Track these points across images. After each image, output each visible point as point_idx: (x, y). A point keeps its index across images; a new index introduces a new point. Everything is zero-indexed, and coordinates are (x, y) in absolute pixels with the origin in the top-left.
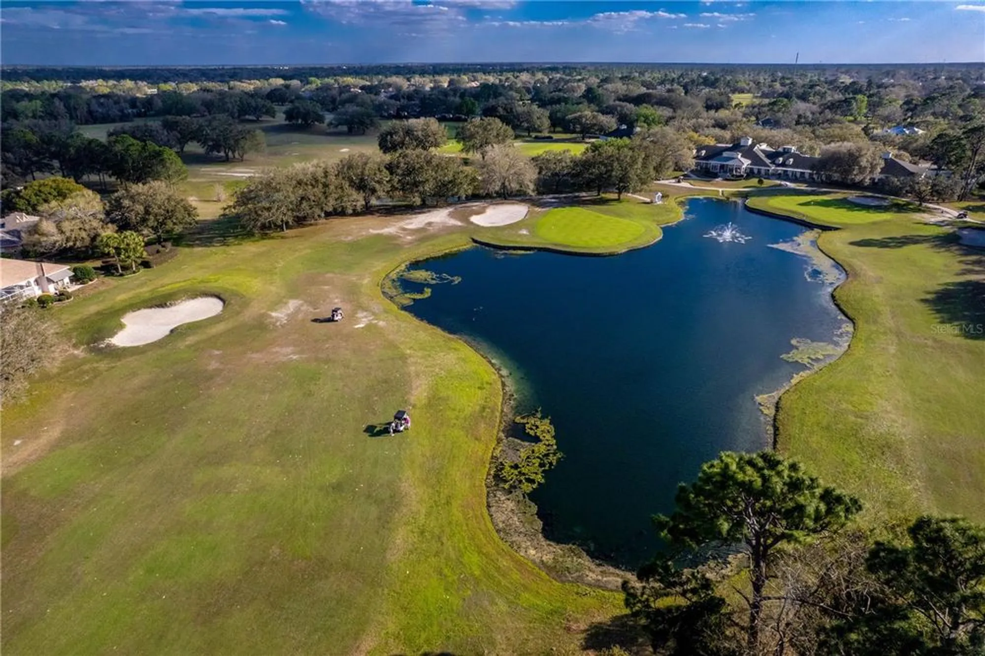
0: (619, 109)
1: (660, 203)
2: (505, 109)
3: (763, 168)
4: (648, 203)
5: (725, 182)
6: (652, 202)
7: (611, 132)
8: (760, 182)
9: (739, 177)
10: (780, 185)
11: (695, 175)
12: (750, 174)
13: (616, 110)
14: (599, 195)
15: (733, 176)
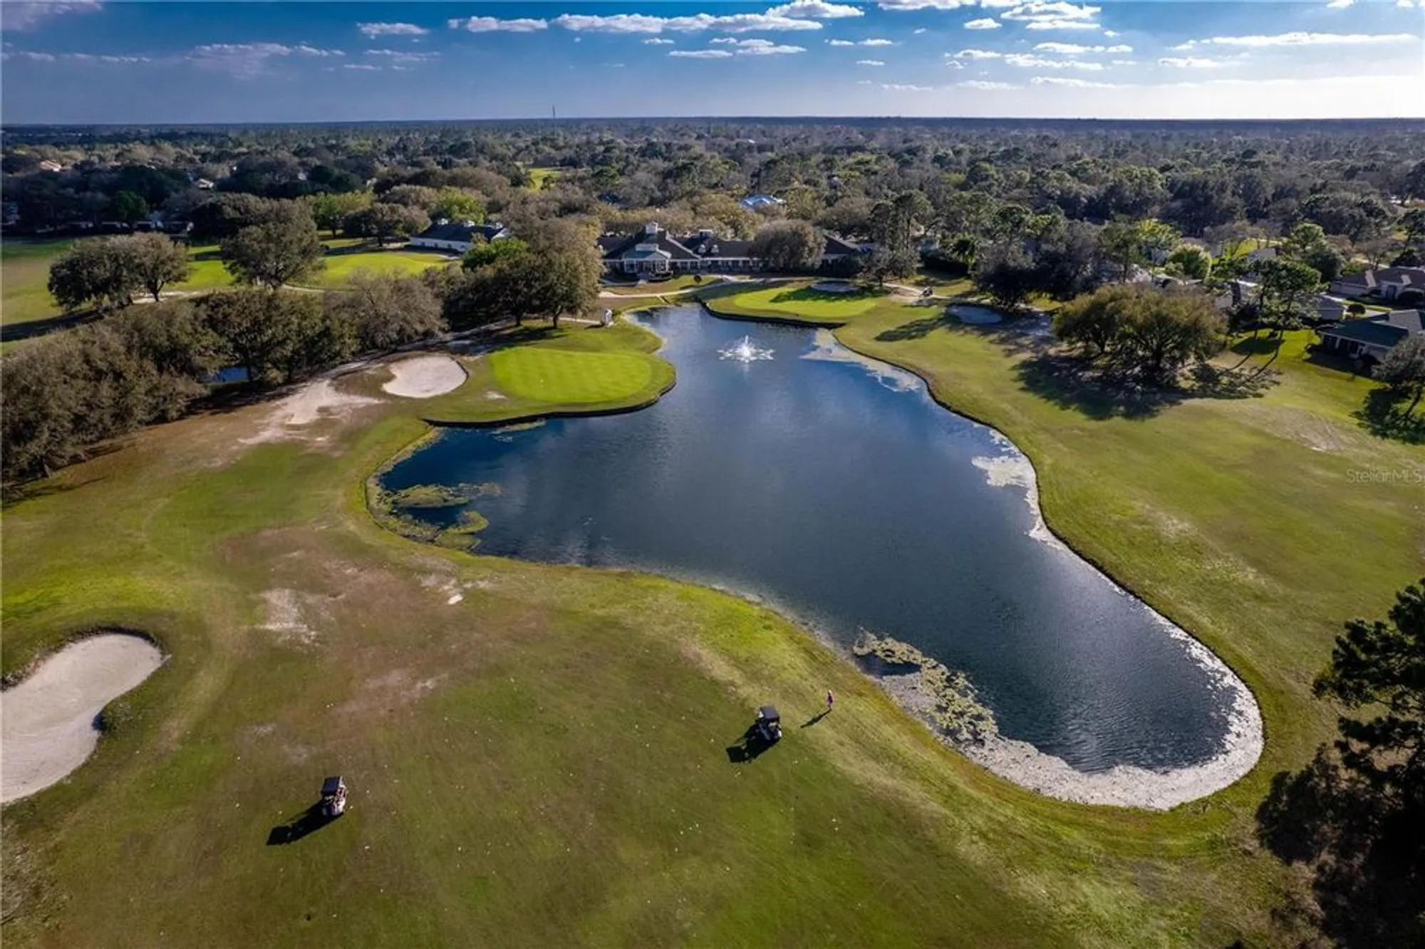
0: (413, 195)
1: (611, 324)
2: (235, 208)
3: (689, 261)
4: (597, 326)
5: (652, 285)
6: (603, 324)
7: (425, 232)
8: (698, 279)
9: (664, 277)
10: (721, 280)
11: (610, 280)
12: (677, 271)
13: (409, 197)
14: (518, 325)
15: (657, 275)
